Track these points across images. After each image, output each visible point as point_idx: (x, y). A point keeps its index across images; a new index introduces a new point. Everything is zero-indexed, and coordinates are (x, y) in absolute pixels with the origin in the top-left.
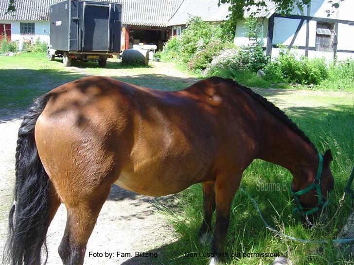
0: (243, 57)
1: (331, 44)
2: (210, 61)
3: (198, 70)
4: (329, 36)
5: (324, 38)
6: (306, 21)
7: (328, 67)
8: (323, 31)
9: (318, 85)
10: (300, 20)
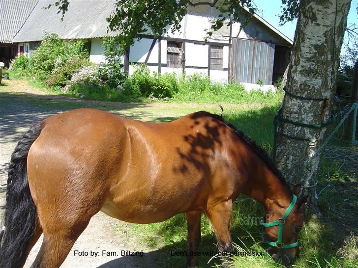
0: (102, 74)
1: (180, 61)
2: (70, 79)
3: (57, 87)
4: (177, 54)
5: (174, 56)
6: (158, 40)
7: (178, 82)
8: (173, 50)
9: (172, 98)
10: (153, 40)
